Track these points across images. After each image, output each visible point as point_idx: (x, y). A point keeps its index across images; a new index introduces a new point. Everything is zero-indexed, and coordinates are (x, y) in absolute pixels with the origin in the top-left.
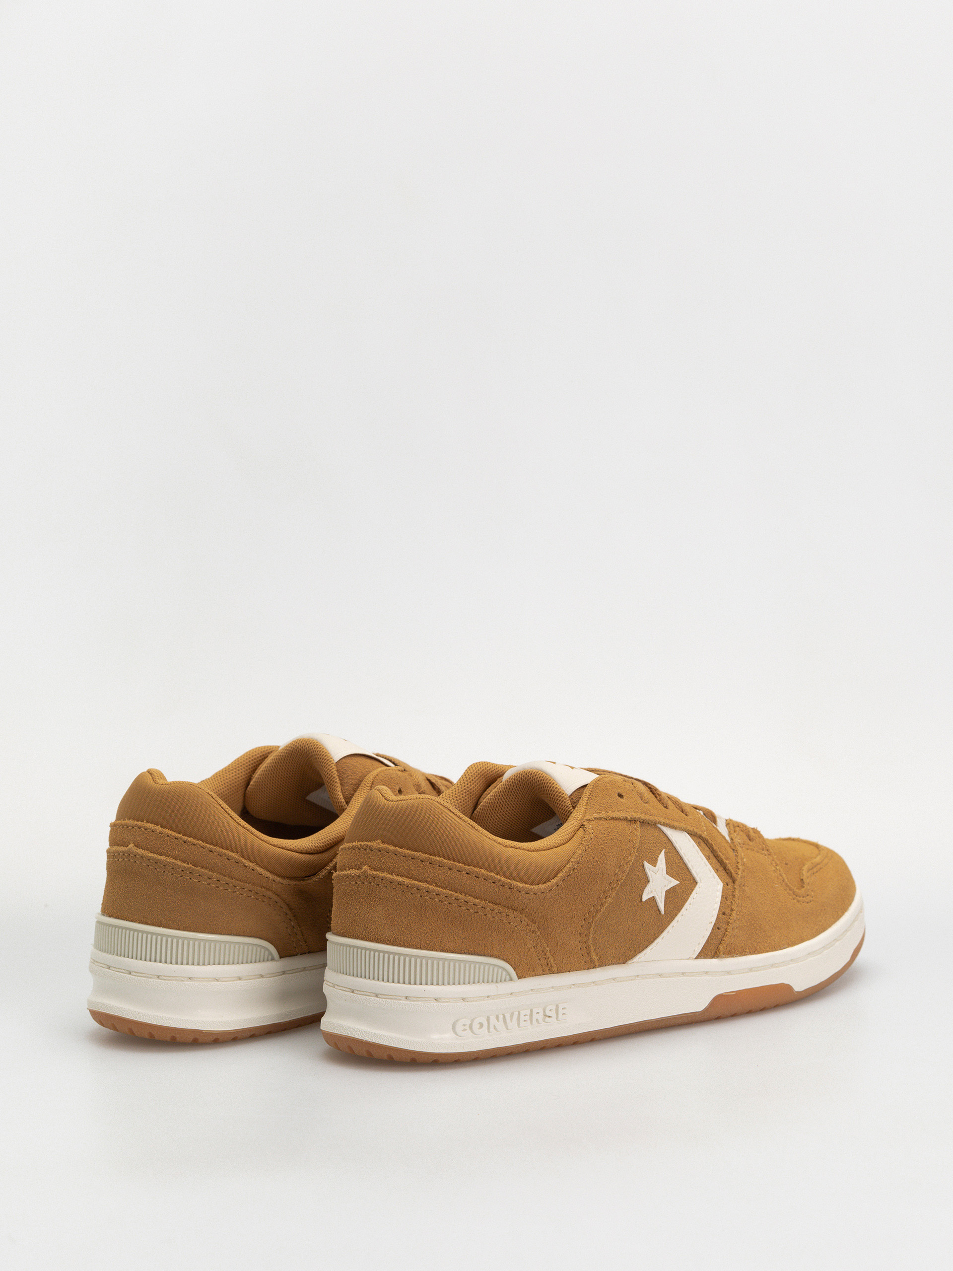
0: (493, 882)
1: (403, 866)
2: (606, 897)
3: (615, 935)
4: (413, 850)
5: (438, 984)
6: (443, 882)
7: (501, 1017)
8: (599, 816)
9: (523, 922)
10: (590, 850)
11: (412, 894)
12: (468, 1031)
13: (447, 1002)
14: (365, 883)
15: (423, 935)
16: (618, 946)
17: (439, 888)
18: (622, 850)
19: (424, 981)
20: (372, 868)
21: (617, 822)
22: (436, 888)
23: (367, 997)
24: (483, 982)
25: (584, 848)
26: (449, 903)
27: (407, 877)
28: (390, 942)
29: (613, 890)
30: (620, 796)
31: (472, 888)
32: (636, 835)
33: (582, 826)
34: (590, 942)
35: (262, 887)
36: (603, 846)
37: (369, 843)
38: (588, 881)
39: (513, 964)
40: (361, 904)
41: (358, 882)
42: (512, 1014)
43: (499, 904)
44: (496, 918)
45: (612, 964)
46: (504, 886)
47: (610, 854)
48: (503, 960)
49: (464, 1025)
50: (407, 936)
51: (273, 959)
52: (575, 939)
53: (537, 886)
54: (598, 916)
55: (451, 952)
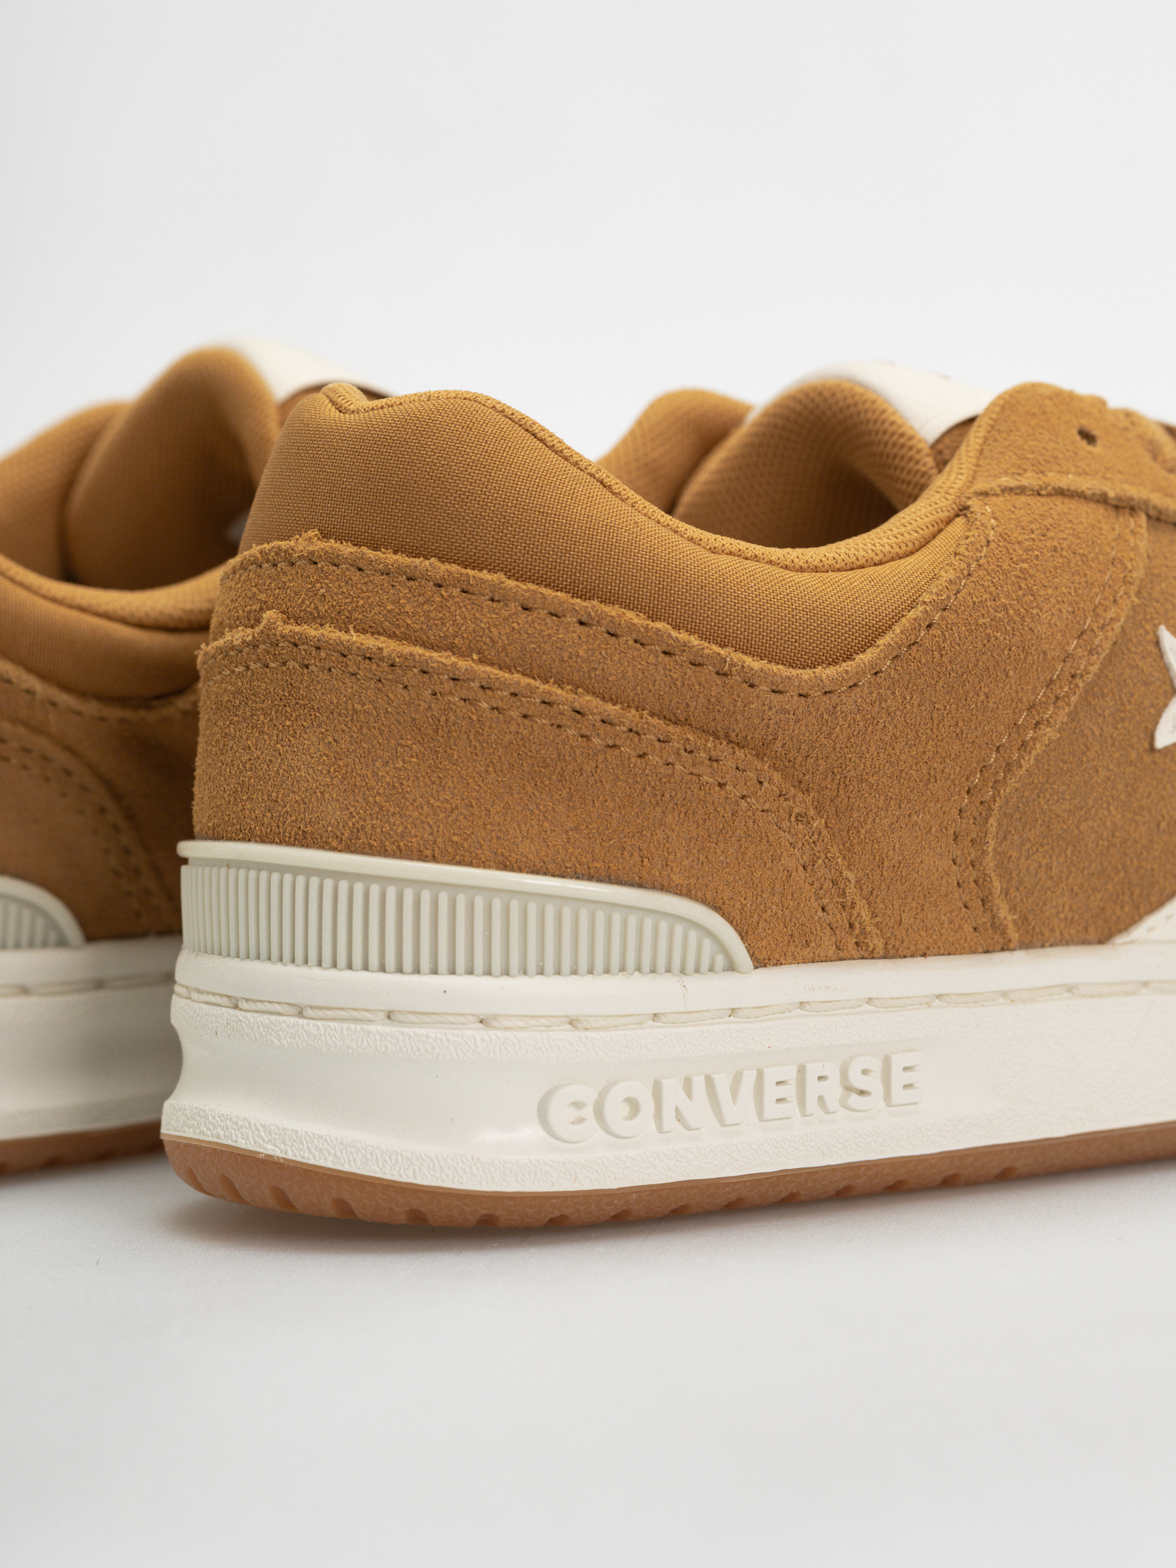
0: (665, 653)
1: (381, 604)
2: (1038, 723)
3: (1070, 849)
4: (410, 554)
5: (488, 972)
6: (504, 648)
7: (699, 1084)
8: (1017, 483)
9: (766, 784)
10: (981, 573)
11: (406, 687)
12: (591, 1121)
13: (520, 1028)
14: (272, 665)
15: (442, 815)
16: (1081, 887)
17: (488, 669)
18: (1090, 585)
19: (443, 963)
20: (290, 617)
21: (1073, 504)
22: (482, 668)
23: (273, 1018)
24: (639, 969)
25: (963, 565)
26: (525, 716)
27: (392, 636)
28: (340, 843)
29: (1060, 703)
30: (1088, 437)
31: (596, 669)
32: (1135, 548)
33: (963, 510)
34: (990, 862)
35: (15, 721)
36: (1026, 566)
37: (284, 544)
38: (976, 665)
39: (738, 917)
40: (262, 732)
41: (253, 666)
42: (737, 1078)
43: (686, 722)
44: (678, 767)
45: (1064, 941)
46: (700, 665)
47: (1050, 591)
48: (704, 902)
49: (578, 1105)
50: (392, 820)
51: (62, 943)
52: (938, 851)
53: (809, 671)
54: (1013, 782)
55: (532, 872)
